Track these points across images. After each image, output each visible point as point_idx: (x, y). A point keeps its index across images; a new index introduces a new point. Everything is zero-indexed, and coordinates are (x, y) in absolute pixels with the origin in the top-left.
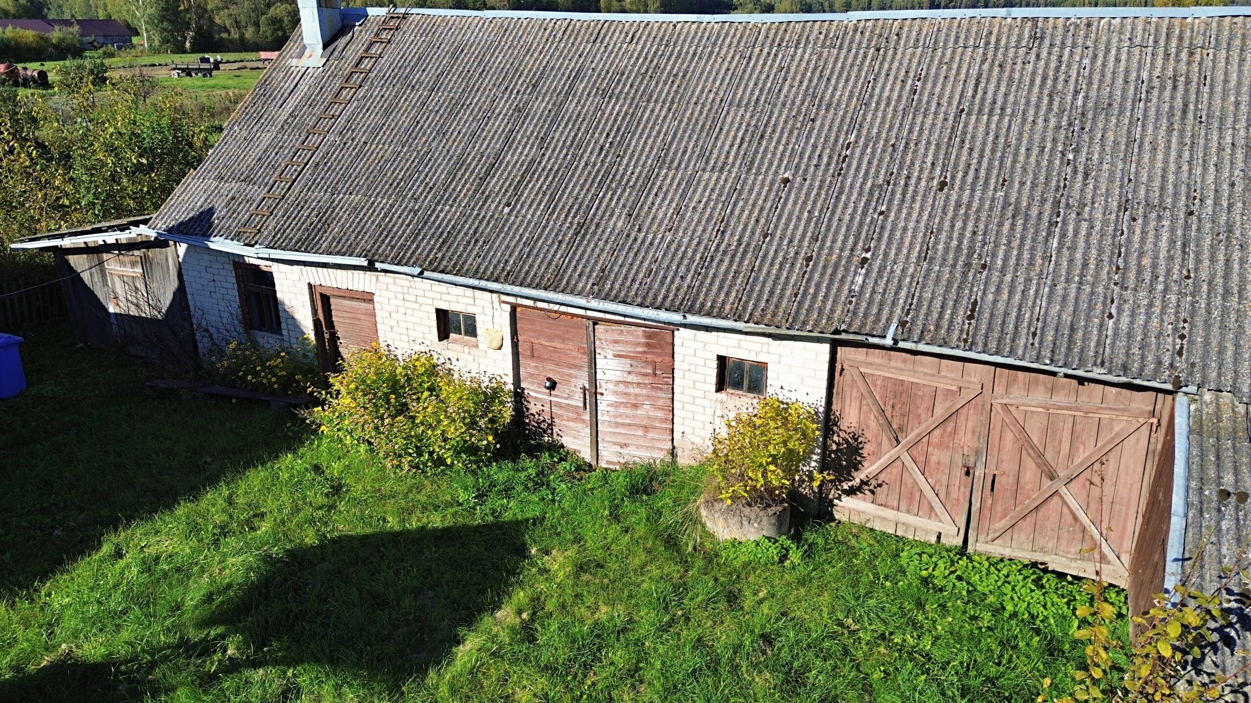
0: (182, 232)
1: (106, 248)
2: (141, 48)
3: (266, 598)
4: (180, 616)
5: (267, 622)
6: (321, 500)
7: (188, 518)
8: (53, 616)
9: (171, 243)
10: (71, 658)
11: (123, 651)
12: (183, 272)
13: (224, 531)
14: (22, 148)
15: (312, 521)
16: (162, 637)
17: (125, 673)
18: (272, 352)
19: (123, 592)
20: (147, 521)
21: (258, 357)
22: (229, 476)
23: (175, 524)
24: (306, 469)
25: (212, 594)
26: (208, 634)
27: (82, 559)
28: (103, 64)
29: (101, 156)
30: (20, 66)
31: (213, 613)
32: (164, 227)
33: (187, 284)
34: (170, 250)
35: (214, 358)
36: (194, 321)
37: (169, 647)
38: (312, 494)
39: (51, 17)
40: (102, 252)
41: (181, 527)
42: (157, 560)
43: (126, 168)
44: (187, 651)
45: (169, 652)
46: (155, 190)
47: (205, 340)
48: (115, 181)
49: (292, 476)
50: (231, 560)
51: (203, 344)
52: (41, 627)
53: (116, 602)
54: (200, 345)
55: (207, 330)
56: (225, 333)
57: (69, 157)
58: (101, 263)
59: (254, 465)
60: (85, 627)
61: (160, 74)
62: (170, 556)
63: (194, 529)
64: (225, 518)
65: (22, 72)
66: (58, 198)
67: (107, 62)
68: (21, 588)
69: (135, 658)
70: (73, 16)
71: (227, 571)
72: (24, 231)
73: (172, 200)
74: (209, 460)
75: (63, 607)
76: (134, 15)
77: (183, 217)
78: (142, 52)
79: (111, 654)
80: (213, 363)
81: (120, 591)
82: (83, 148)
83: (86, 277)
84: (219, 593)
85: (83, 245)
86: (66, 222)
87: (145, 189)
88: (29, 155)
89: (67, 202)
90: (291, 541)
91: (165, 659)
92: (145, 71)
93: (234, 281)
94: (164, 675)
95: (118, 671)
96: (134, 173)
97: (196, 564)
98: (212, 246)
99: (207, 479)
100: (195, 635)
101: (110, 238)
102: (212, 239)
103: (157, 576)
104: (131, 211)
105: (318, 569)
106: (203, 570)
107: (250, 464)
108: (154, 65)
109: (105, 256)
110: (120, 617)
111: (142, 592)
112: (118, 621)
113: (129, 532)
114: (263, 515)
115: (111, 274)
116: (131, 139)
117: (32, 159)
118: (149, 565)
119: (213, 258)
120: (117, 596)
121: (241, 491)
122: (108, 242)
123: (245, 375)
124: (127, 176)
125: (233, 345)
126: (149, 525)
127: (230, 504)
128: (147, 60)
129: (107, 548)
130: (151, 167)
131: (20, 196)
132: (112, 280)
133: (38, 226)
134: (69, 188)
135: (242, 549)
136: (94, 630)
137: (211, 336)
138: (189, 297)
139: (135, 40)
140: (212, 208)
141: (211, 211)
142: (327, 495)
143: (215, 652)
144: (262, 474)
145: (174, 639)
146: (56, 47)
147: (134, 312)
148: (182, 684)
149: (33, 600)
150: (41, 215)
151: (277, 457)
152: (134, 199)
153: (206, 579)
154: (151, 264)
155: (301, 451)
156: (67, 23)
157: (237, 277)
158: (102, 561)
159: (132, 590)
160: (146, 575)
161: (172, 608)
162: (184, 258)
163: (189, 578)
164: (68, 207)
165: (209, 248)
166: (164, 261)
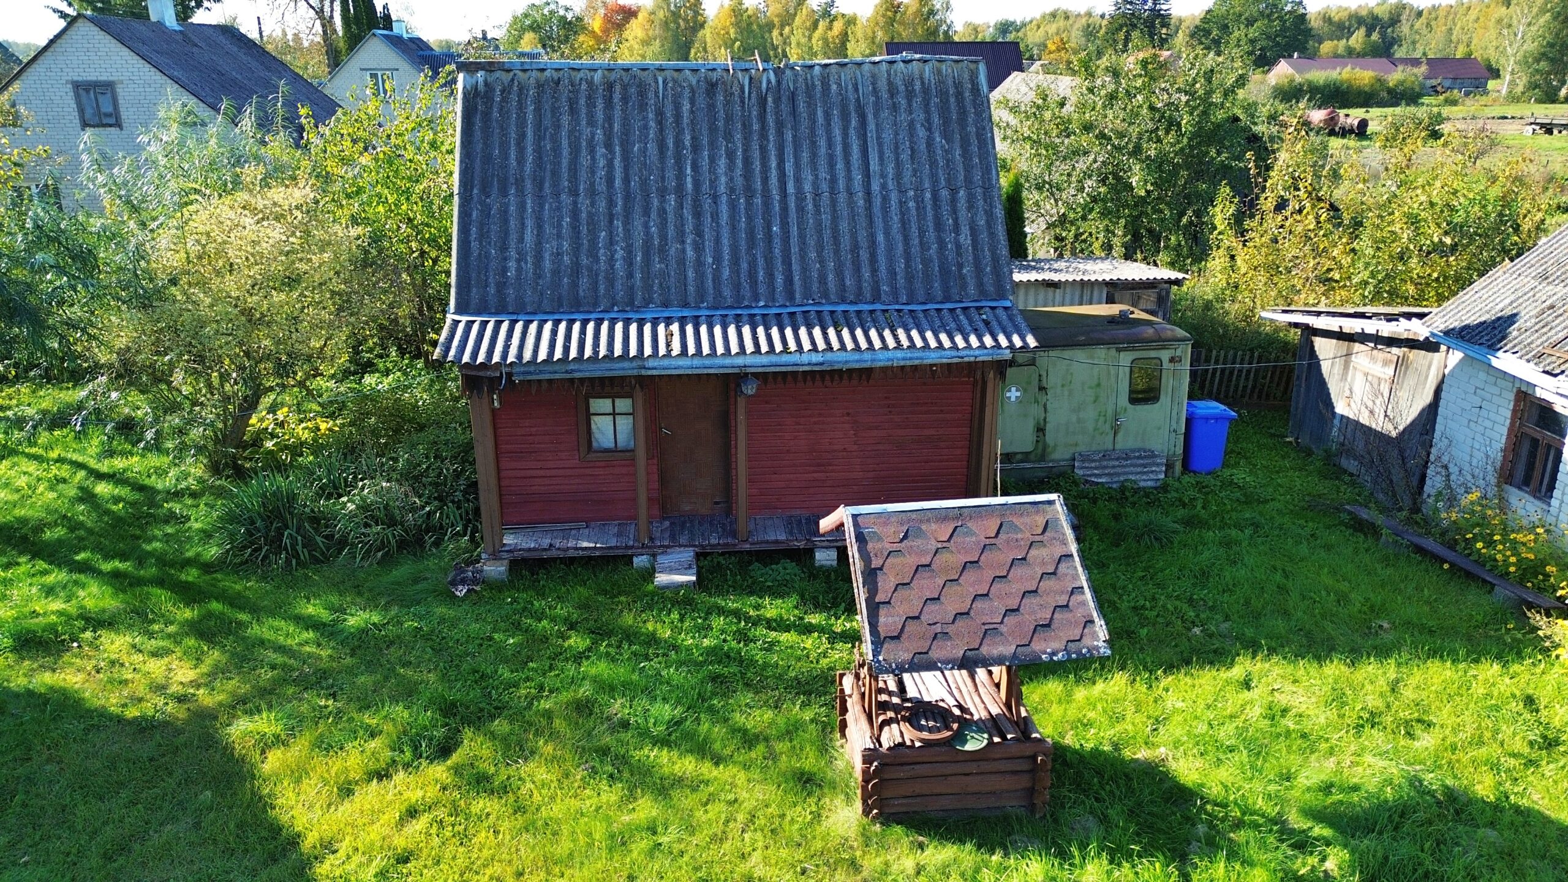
0: (1462, 337)
1: (1362, 338)
2: (1495, 95)
3: (1396, 829)
4: (1287, 789)
5: (1386, 858)
6: (1519, 745)
7: (1336, 682)
8: (1163, 713)
9: (1443, 348)
10: (1164, 766)
11: (1214, 791)
12: (1445, 386)
13: (1373, 720)
14: (1312, 209)
15: (1495, 767)
16: (1260, 799)
17: (1209, 815)
18: (1525, 522)
19: (1237, 727)
20: (1289, 663)
21: (1504, 523)
22: (1405, 656)
23: (1319, 682)
24: (1514, 696)
25: (1332, 785)
26: (1310, 828)
27: (1210, 670)
28: (1439, 114)
29: (1396, 228)
30: (1342, 112)
31: (1325, 808)
32: (1442, 327)
33: (1442, 403)
34: (1437, 358)
35: (1440, 504)
36: (1434, 451)
37: (1263, 816)
38: (1510, 732)
39: (1397, 55)
40: (1354, 341)
41: (1324, 689)
42: (1285, 711)
43: (1421, 247)
44: (1281, 832)
45: (1261, 821)
46: (1446, 278)
47: (1438, 478)
48: (1402, 259)
49: (1489, 695)
50: (1368, 758)
51: (1434, 482)
52: (1149, 717)
53: (1227, 733)
54: (1428, 482)
55: (1446, 467)
56: (1469, 477)
57: (1361, 224)
58: (1349, 355)
59: (1441, 657)
60: (1188, 742)
61: (1508, 130)
62: (1300, 716)
63: (1338, 699)
64: (1380, 704)
65: (1342, 119)
66: (1329, 270)
67: (1446, 111)
68: (1146, 668)
69: (1224, 805)
70: (1424, 54)
71: (1360, 769)
72: (1280, 301)
73: (1467, 295)
74: (1386, 625)
75: (1175, 711)
76: (1503, 53)
77: (1472, 319)
78: (1494, 101)
79: (1202, 785)
80: (1437, 509)
81: (1234, 725)
82: (1380, 216)
83: (1325, 367)
84: (1342, 790)
85: (1337, 329)
86: (1327, 298)
87: (1435, 275)
88: (1317, 217)
89: (1337, 277)
90: (1455, 777)
91: (1256, 826)
92: (1491, 125)
93: (1509, 414)
94: (1247, 843)
95: (1202, 808)
96: (1429, 253)
97: (1327, 740)
98: (1495, 362)
99: (1375, 648)
100: (1296, 821)
101: (1370, 327)
102: (1500, 354)
103: (1278, 730)
104: (1406, 299)
105: (1481, 832)
106: (1331, 752)
107: (1435, 653)
108: (1506, 118)
109: (1357, 347)
110: (1224, 752)
111: (1257, 739)
112: (1222, 756)
113: (1267, 665)
114: (1430, 725)
115: (1355, 368)
116: (1442, 211)
117: (1319, 222)
118: (1275, 713)
119: (1492, 379)
120: (1230, 728)
121: (1413, 681)
122: (1366, 331)
123: (1475, 539)
124: (1420, 256)
125: (1474, 496)
126: (1290, 668)
127: (1393, 690)
128: (1498, 111)
129: (1237, 671)
130: (1454, 248)
131: (1290, 261)
132: (1354, 375)
133: (1296, 298)
134: (1346, 261)
135: (1387, 752)
136: (1195, 751)
137: (1448, 476)
138: (1439, 419)
139: (1491, 84)
140: (1515, 315)
141: (1512, 319)
142: (1531, 744)
143: (1311, 853)
144: (1448, 673)
145: (1272, 811)
146: (1390, 91)
147: (1365, 420)
148: (1263, 865)
149: (1151, 686)
150: (1304, 286)
151: (1476, 661)
152: (1416, 285)
153: (1330, 764)
154: (1407, 368)
155: (1515, 668)
156: (1416, 62)
157: (1514, 411)
158: (1228, 682)
159: (1247, 731)
160: (1267, 722)
161: (1281, 774)
162: (1452, 371)
163: (1312, 752)
164: (1337, 281)
165: (1490, 365)
166: (1425, 368)
